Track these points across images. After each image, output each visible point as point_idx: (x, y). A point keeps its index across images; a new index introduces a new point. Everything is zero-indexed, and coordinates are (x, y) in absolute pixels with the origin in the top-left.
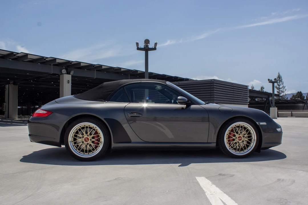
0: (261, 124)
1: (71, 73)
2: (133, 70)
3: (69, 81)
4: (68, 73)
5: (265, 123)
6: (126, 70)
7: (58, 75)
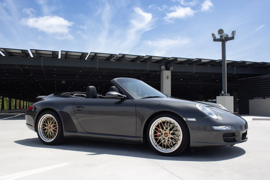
0: (189, 119)
1: (170, 69)
2: (240, 61)
3: (168, 76)
4: (167, 69)
5: (194, 120)
6: (232, 62)
7: (158, 71)
